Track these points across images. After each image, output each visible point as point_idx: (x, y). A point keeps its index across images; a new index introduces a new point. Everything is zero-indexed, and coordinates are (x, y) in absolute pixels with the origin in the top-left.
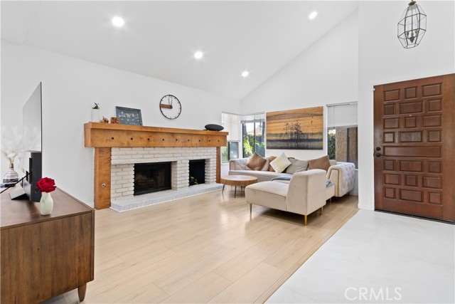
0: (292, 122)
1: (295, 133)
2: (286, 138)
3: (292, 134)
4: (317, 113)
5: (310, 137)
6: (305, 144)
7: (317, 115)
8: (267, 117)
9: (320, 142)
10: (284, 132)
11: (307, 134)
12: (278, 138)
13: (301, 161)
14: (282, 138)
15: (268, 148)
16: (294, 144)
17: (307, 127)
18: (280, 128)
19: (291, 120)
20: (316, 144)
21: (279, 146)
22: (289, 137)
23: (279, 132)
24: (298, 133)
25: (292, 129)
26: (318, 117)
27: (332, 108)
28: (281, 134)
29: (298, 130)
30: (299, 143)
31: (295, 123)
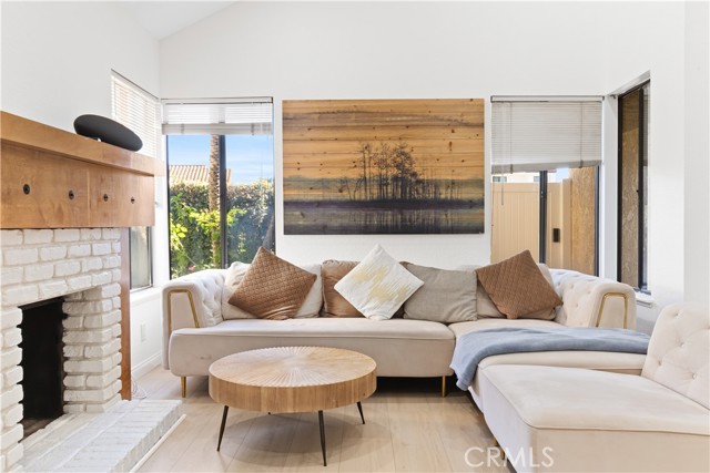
0: (384, 143)
1: (395, 178)
2: (361, 195)
3: (382, 182)
4: (467, 119)
5: (444, 194)
6: (430, 215)
7: (467, 125)
8: (285, 119)
9: (473, 211)
10: (354, 174)
11: (436, 184)
12: (333, 195)
13: (454, 274)
14: (346, 196)
15: (288, 230)
16: (389, 217)
17: (434, 160)
18: (338, 160)
19: (379, 133)
20: (464, 216)
21: (335, 223)
22: (375, 192)
23: (336, 174)
24: (405, 179)
25: (382, 163)
26: (471, 132)
27: (504, 108)
28: (344, 183)
29: (405, 171)
30: (408, 214)
31: (392, 145)
